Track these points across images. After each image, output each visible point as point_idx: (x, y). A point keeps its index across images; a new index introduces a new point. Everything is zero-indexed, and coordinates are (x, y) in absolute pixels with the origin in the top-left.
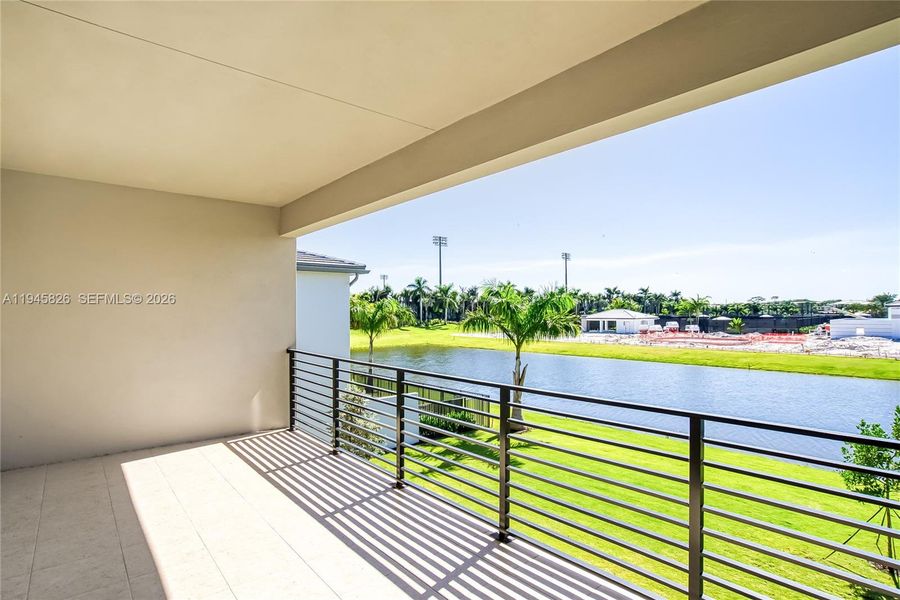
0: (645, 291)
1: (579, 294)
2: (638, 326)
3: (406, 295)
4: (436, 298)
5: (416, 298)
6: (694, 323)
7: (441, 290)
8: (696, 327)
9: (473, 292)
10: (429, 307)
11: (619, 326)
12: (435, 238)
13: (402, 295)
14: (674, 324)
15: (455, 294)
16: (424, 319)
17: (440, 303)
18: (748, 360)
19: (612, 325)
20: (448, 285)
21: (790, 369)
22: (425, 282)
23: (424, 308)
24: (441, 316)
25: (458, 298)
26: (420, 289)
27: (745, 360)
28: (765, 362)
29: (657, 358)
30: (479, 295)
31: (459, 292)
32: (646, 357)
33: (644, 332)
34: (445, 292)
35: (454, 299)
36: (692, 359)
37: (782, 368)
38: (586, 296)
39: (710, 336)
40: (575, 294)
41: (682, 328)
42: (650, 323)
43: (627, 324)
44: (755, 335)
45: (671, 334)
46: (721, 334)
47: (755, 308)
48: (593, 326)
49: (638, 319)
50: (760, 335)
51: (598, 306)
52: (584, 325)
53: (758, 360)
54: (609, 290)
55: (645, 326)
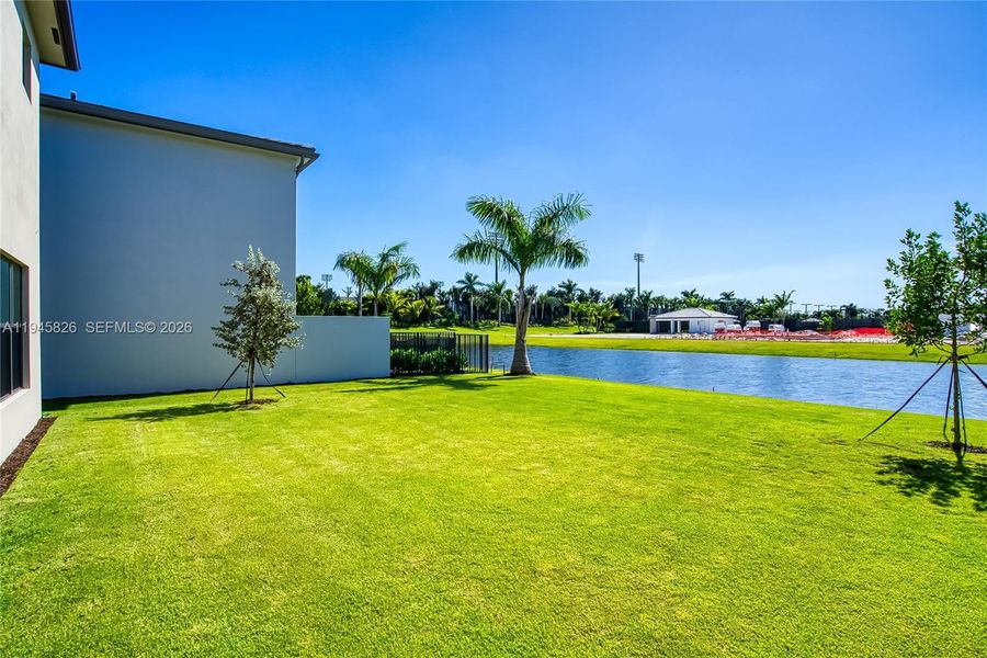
0: (727, 296)
1: (652, 296)
2: (713, 325)
3: (455, 292)
4: (488, 297)
5: (466, 297)
6: (779, 323)
7: (494, 288)
8: (781, 327)
9: (532, 292)
10: (481, 307)
11: (693, 324)
13: (450, 293)
14: (756, 323)
16: (475, 320)
17: (492, 302)
18: (836, 350)
19: (685, 326)
20: (500, 283)
21: (883, 357)
22: (476, 277)
23: (475, 308)
24: (495, 317)
25: (514, 297)
26: (470, 287)
27: (831, 350)
28: (855, 352)
30: (538, 296)
31: (515, 291)
32: (716, 349)
33: (721, 331)
34: (497, 290)
35: (508, 298)
36: (769, 350)
37: (875, 357)
38: (659, 300)
39: (796, 334)
40: (647, 298)
41: (764, 328)
42: (730, 322)
43: (702, 323)
44: (849, 333)
45: (751, 334)
46: (809, 332)
47: (851, 310)
48: (664, 328)
49: (714, 319)
50: (854, 332)
51: (672, 310)
52: (653, 326)
53: (846, 350)
54: (685, 294)
55: (722, 325)
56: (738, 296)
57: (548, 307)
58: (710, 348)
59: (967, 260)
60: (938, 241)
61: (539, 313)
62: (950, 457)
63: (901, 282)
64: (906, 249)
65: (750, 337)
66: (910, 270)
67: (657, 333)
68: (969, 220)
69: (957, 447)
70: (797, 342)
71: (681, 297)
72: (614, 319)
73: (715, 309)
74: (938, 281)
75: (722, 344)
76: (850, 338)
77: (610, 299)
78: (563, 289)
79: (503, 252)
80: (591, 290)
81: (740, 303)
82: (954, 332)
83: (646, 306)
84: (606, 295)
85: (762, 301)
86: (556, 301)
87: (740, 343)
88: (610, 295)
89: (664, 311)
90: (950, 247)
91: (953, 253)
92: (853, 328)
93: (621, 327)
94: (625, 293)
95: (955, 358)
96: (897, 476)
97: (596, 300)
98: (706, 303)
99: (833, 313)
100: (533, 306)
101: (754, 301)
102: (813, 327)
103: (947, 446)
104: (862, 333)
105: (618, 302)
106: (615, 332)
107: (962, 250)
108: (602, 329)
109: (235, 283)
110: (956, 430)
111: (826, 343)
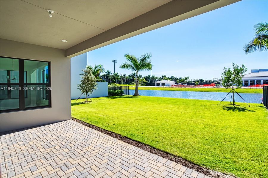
0: (173, 77)
2: (171, 84)
4: (113, 77)
5: (107, 77)
6: (186, 83)
7: (115, 74)
8: (186, 84)
9: (124, 75)
10: (111, 79)
11: (166, 84)
12: (113, 60)
13: (103, 76)
14: (180, 84)
15: (119, 76)
16: (110, 83)
19: (163, 84)
20: (117, 73)
22: (110, 72)
23: (110, 79)
24: (115, 82)
25: (120, 77)
26: (108, 74)
27: (199, 90)
28: (204, 90)
29: (176, 90)
30: (126, 77)
31: (120, 75)
32: (173, 90)
33: (173, 85)
34: (116, 75)
35: (119, 77)
38: (156, 78)
39: (190, 86)
40: (153, 77)
41: (182, 84)
42: (174, 83)
43: (168, 84)
44: (202, 86)
45: (179, 86)
46: (193, 86)
47: (202, 80)
48: (158, 85)
49: (171, 83)
50: (203, 86)
51: (160, 80)
52: (156, 84)
53: (202, 90)
54: (163, 76)
55: (172, 84)
56: (175, 77)
57: (129, 79)
58: (171, 89)
59: (235, 73)
60: (230, 69)
61: (126, 80)
62: (233, 106)
63: (224, 76)
64: (224, 71)
65: (179, 87)
66: (226, 74)
67: (157, 86)
68: (235, 66)
69: (234, 105)
70: (191, 88)
71: (162, 77)
72: (145, 83)
73: (171, 80)
74: (231, 76)
75: (174, 88)
76: (202, 87)
77: (144, 78)
78: (132, 75)
79: (132, 67)
80: (140, 75)
81: (176, 79)
82: (233, 85)
83: (153, 79)
84: (143, 76)
85: (181, 78)
86: (131, 78)
87: (177, 88)
88: (144, 77)
89: (158, 81)
90: (232, 70)
91: (233, 72)
92: (202, 85)
93: (147, 85)
94: (148, 76)
95: (233, 89)
96: (226, 109)
97: (141, 77)
98: (168, 79)
99: (197, 81)
100: (125, 79)
101: (179, 78)
102: (194, 84)
103: (232, 105)
104: (205, 86)
105: (146, 78)
106: (146, 86)
107: (234, 71)
108: (142, 85)
109: (83, 74)
110: (233, 102)
111: (197, 88)
